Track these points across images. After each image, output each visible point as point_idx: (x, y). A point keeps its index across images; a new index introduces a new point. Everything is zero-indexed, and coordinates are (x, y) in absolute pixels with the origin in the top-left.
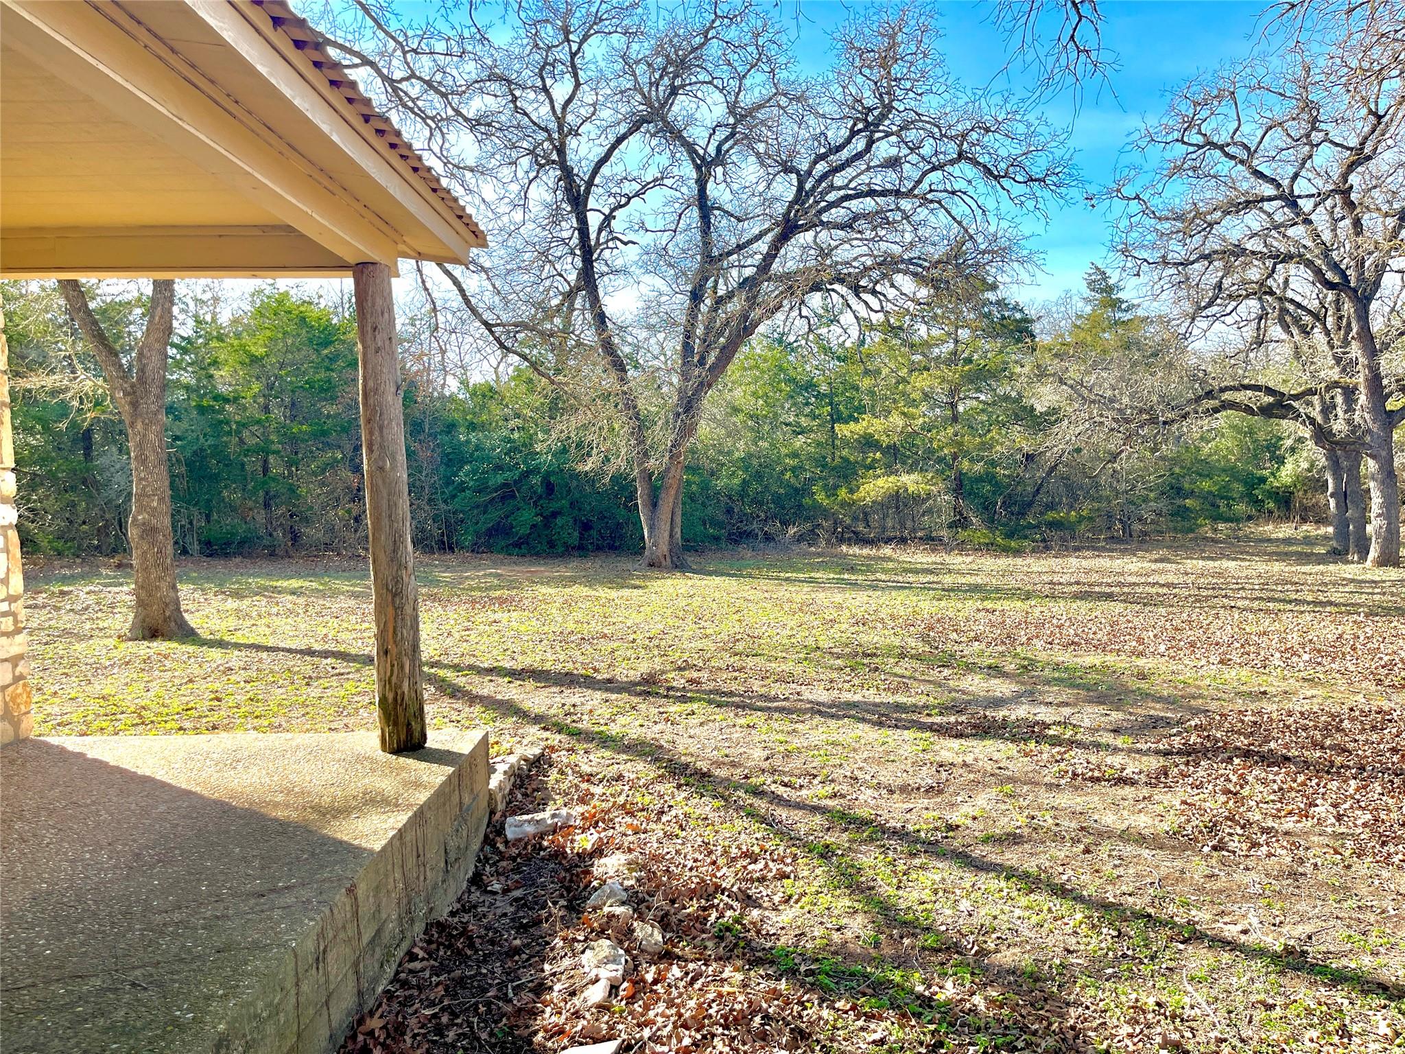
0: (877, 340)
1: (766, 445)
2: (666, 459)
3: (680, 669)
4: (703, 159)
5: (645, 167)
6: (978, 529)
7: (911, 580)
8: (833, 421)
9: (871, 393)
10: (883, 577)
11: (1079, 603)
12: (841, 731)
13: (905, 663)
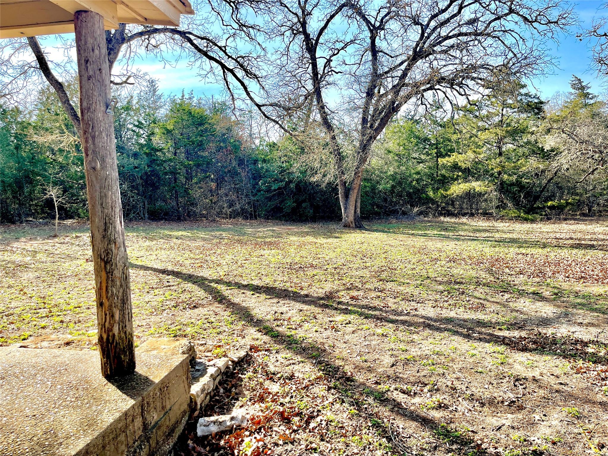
0: (461, 115)
1: (404, 168)
2: (353, 175)
3: (348, 289)
4: (374, 26)
5: (345, 33)
6: (511, 210)
7: (477, 235)
8: (438, 157)
9: (457, 142)
10: (462, 234)
11: (576, 250)
12: (444, 342)
13: (481, 289)
